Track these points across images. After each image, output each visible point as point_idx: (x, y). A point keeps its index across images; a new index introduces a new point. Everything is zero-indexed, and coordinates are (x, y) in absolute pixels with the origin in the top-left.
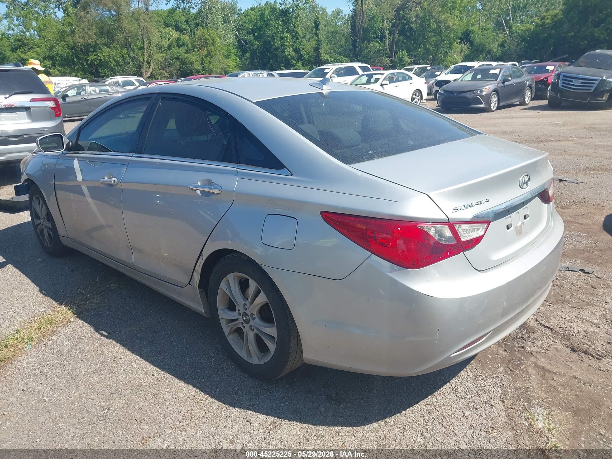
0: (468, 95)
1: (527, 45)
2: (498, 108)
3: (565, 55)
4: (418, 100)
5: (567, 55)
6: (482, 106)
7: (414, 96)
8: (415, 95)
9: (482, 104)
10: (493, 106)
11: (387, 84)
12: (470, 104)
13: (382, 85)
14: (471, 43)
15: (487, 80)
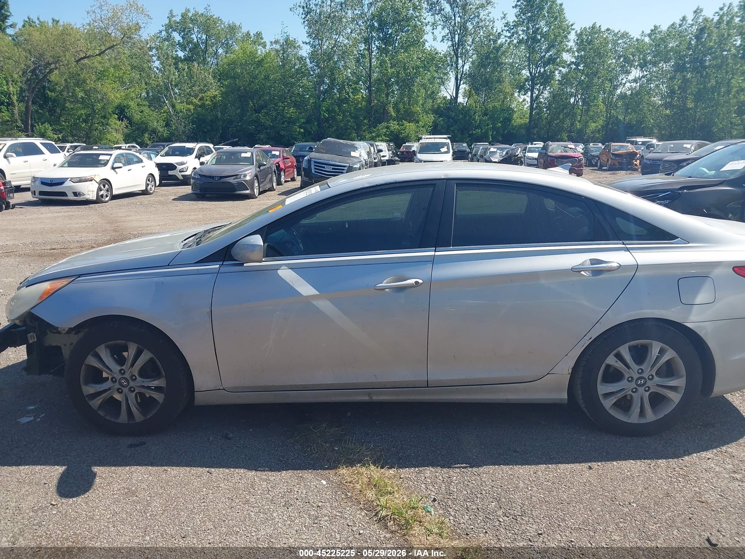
0: (231, 180)
1: (195, 126)
2: (260, 193)
3: (235, 139)
4: (152, 186)
5: (237, 139)
6: (248, 192)
7: (148, 182)
8: (149, 180)
9: (248, 190)
10: (256, 191)
11: (121, 167)
12: (236, 190)
13: (113, 168)
14: (130, 120)
15: (241, 163)
